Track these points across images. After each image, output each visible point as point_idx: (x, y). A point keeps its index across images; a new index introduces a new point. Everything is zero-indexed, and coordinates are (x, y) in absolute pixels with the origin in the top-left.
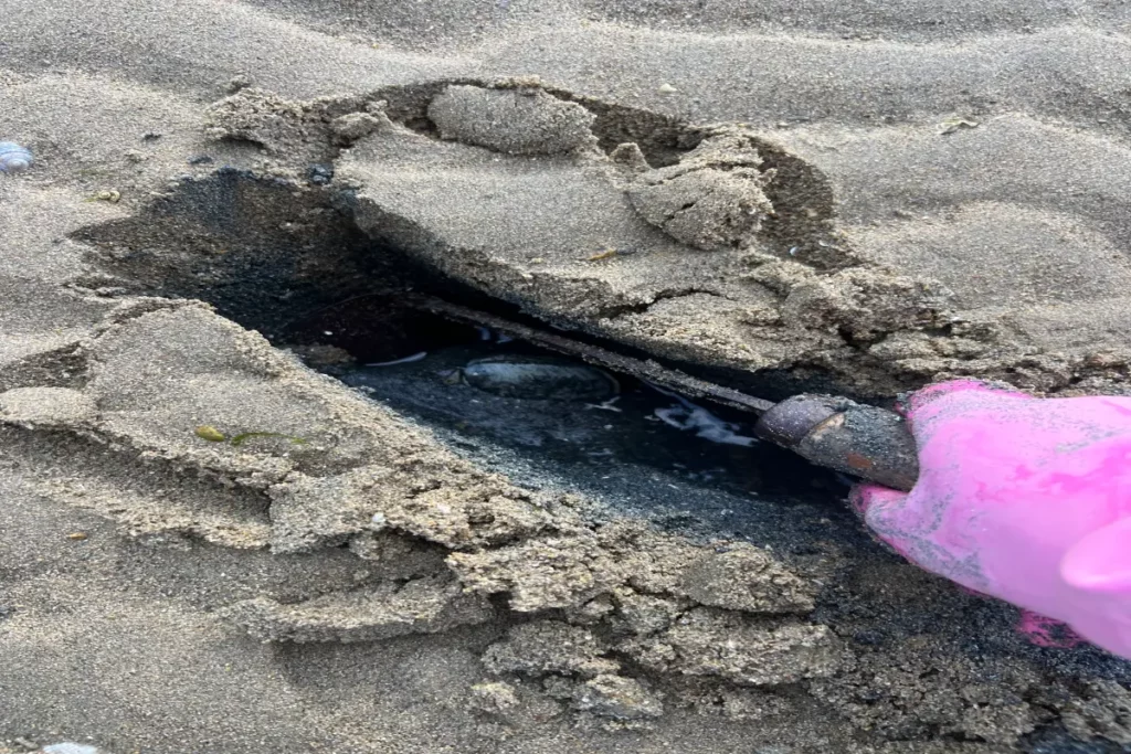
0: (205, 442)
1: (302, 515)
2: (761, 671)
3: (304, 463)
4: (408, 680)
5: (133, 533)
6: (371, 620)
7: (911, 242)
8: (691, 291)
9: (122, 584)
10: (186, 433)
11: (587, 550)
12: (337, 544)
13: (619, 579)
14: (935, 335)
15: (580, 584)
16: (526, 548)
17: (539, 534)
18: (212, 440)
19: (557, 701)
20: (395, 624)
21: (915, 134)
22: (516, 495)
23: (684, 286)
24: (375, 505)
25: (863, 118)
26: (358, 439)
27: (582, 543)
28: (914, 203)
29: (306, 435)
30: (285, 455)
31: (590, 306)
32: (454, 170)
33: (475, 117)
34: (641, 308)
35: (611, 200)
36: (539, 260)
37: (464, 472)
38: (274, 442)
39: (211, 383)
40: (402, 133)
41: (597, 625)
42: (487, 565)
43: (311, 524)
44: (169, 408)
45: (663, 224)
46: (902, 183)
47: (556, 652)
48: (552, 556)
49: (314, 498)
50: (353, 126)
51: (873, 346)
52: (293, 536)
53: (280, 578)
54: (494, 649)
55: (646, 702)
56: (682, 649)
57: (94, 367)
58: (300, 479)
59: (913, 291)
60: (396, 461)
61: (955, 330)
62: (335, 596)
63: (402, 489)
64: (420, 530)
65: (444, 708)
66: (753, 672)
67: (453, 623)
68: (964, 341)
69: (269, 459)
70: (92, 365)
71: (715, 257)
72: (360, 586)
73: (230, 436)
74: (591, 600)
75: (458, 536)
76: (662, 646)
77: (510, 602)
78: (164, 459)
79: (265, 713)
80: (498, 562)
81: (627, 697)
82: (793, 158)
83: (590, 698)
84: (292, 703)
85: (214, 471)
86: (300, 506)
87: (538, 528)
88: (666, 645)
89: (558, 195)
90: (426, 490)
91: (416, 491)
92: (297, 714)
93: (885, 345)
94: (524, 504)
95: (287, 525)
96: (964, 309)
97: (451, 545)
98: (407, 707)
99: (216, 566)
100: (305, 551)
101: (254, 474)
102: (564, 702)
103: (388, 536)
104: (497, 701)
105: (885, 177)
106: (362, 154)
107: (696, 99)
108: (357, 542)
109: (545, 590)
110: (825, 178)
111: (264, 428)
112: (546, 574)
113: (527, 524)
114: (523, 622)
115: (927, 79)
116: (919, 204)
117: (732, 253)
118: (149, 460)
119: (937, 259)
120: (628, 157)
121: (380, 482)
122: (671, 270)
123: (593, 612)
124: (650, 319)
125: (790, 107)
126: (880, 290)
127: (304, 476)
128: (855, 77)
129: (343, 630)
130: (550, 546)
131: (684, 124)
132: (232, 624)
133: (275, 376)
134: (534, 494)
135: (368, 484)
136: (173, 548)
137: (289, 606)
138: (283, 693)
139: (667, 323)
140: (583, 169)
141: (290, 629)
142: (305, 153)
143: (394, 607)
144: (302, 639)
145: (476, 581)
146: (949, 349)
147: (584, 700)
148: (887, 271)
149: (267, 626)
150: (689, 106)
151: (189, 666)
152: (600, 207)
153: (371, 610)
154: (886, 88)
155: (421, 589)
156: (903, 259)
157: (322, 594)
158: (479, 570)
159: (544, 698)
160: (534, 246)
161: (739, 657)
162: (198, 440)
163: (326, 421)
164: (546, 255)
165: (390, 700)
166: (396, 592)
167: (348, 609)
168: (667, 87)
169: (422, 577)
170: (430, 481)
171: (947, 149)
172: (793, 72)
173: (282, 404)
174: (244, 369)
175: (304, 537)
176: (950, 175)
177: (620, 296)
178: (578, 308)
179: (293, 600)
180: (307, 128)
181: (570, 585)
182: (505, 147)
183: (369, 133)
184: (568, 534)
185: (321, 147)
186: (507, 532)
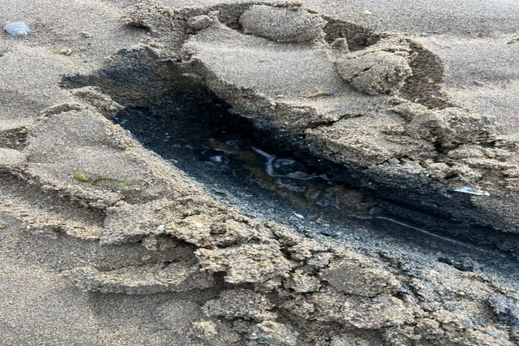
0: (78, 182)
1: (120, 224)
2: (362, 320)
3: (128, 197)
4: (159, 317)
5: (28, 227)
6: (145, 283)
7: (481, 97)
8: (360, 116)
9: (17, 254)
10: (69, 177)
11: (274, 252)
12: (136, 241)
13: (288, 268)
14: (485, 147)
15: (266, 270)
16: (241, 248)
17: (249, 242)
18: (82, 181)
19: (238, 333)
20: (158, 286)
21: (493, 42)
22: (241, 219)
23: (356, 113)
24: (160, 221)
25: (467, 33)
26: (160, 185)
27: (272, 248)
28: (486, 78)
29: (132, 181)
30: (119, 191)
31: (303, 122)
32: (247, 48)
33: (264, 21)
34: (330, 123)
35: (327, 67)
36: (282, 96)
37: (215, 207)
38: (114, 184)
39: (89, 151)
40: (223, 28)
41: (270, 293)
42: (217, 256)
43: (124, 229)
44: (63, 163)
45: (351, 79)
46: (481, 66)
47: (243, 307)
48: (254, 253)
49: (128, 215)
50: (199, 22)
51: (450, 151)
52: (113, 235)
53: (102, 257)
54: (211, 302)
55: (288, 338)
56: (319, 306)
57: (31, 139)
58: (123, 205)
59: (481, 121)
60: (178, 199)
61: (497, 144)
62: (130, 269)
63: (178, 214)
64: (182, 236)
65: (176, 333)
66: (357, 320)
67: (190, 287)
68: (501, 150)
69: (110, 193)
70: (29, 138)
71: (375, 99)
72: (144, 264)
73: (92, 180)
74: (270, 279)
75: (203, 240)
76: (308, 304)
77: (225, 277)
78: (54, 190)
79: (77, 330)
80: (223, 255)
81: (278, 334)
82: (427, 51)
83: (257, 333)
84: (93, 325)
85: (79, 198)
86: (120, 219)
87: (249, 238)
88: (310, 303)
89: (299, 62)
90: (191, 215)
91: (185, 216)
92: (94, 332)
93: (457, 151)
94: (244, 224)
95: (111, 229)
96: (503, 134)
97: (199, 245)
98: (155, 332)
99: (69, 248)
100: (117, 243)
101: (99, 200)
102: (242, 334)
103: (164, 237)
104: (205, 332)
105: (473, 63)
106: (201, 38)
107: (381, 19)
108: (146, 240)
109: (246, 272)
110: (442, 62)
111: (110, 176)
112: (248, 263)
113: (243, 235)
114: (230, 289)
115: (503, 15)
116: (488, 79)
117: (385, 97)
118: (46, 190)
119: (494, 106)
120: (339, 46)
121: (165, 208)
122: (350, 104)
123: (269, 286)
124: (333, 130)
125: (429, 26)
126: (463, 120)
127: (126, 203)
128: (466, 12)
129: (129, 287)
130: (254, 248)
131: (372, 32)
132: (69, 280)
133: (123, 149)
134: (251, 220)
135: (159, 208)
136: (47, 237)
137: (103, 272)
138: (89, 319)
139: (342, 132)
140: (315, 50)
141: (100, 284)
142: (171, 36)
143: (160, 276)
144: (105, 290)
145: (209, 265)
146: (492, 154)
147: (254, 334)
148: (467, 111)
149: (87, 282)
150: (377, 22)
151: (41, 302)
152: (320, 70)
153: (147, 277)
154: (481, 19)
155: (177, 268)
156: (475, 106)
157: (123, 267)
158: (212, 259)
159: (232, 332)
160: (281, 88)
161: (351, 311)
162: (75, 181)
163: (144, 175)
164: (286, 94)
165: (147, 327)
166: (163, 268)
167: (135, 276)
168: (367, 12)
169: (180, 261)
170: (194, 211)
171: (509, 51)
172: (434, 8)
173: (123, 164)
174: (108, 145)
175: (118, 236)
176: (508, 64)
177: (321, 117)
178: (296, 123)
179: (106, 269)
180: (174, 23)
181: (260, 270)
182: (276, 38)
183: (207, 27)
184: (265, 242)
185: (180, 34)
186: (232, 239)
